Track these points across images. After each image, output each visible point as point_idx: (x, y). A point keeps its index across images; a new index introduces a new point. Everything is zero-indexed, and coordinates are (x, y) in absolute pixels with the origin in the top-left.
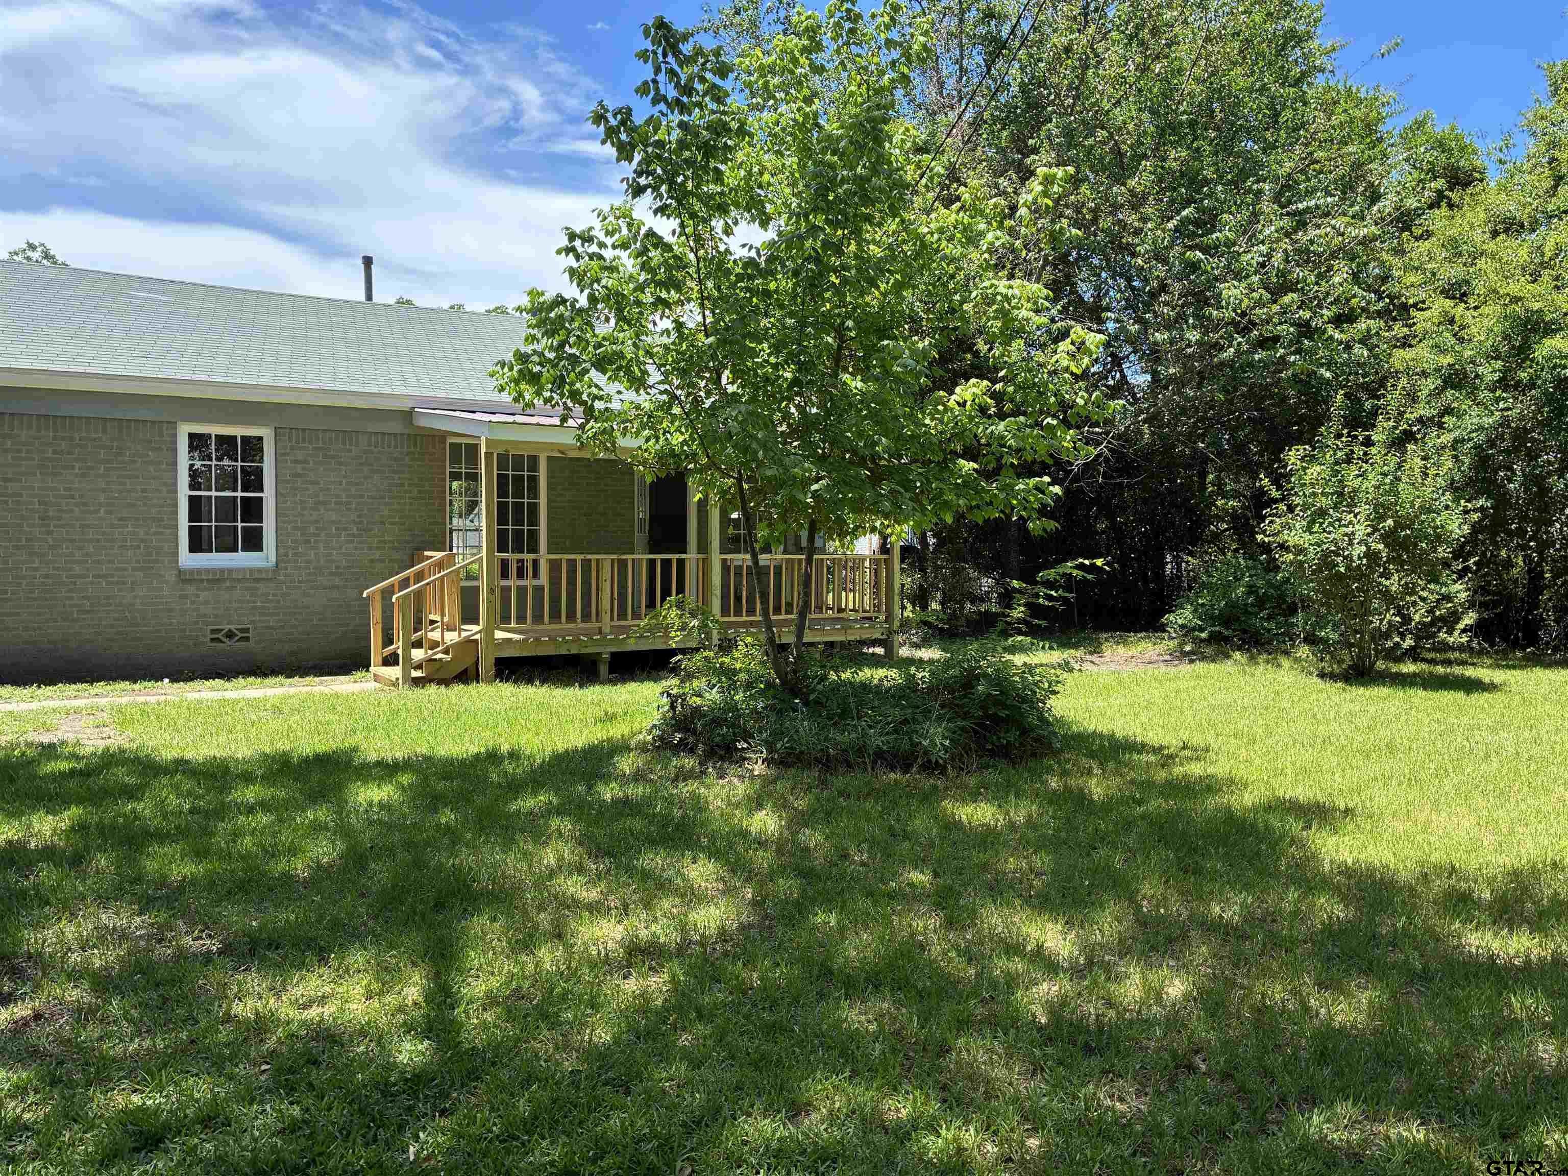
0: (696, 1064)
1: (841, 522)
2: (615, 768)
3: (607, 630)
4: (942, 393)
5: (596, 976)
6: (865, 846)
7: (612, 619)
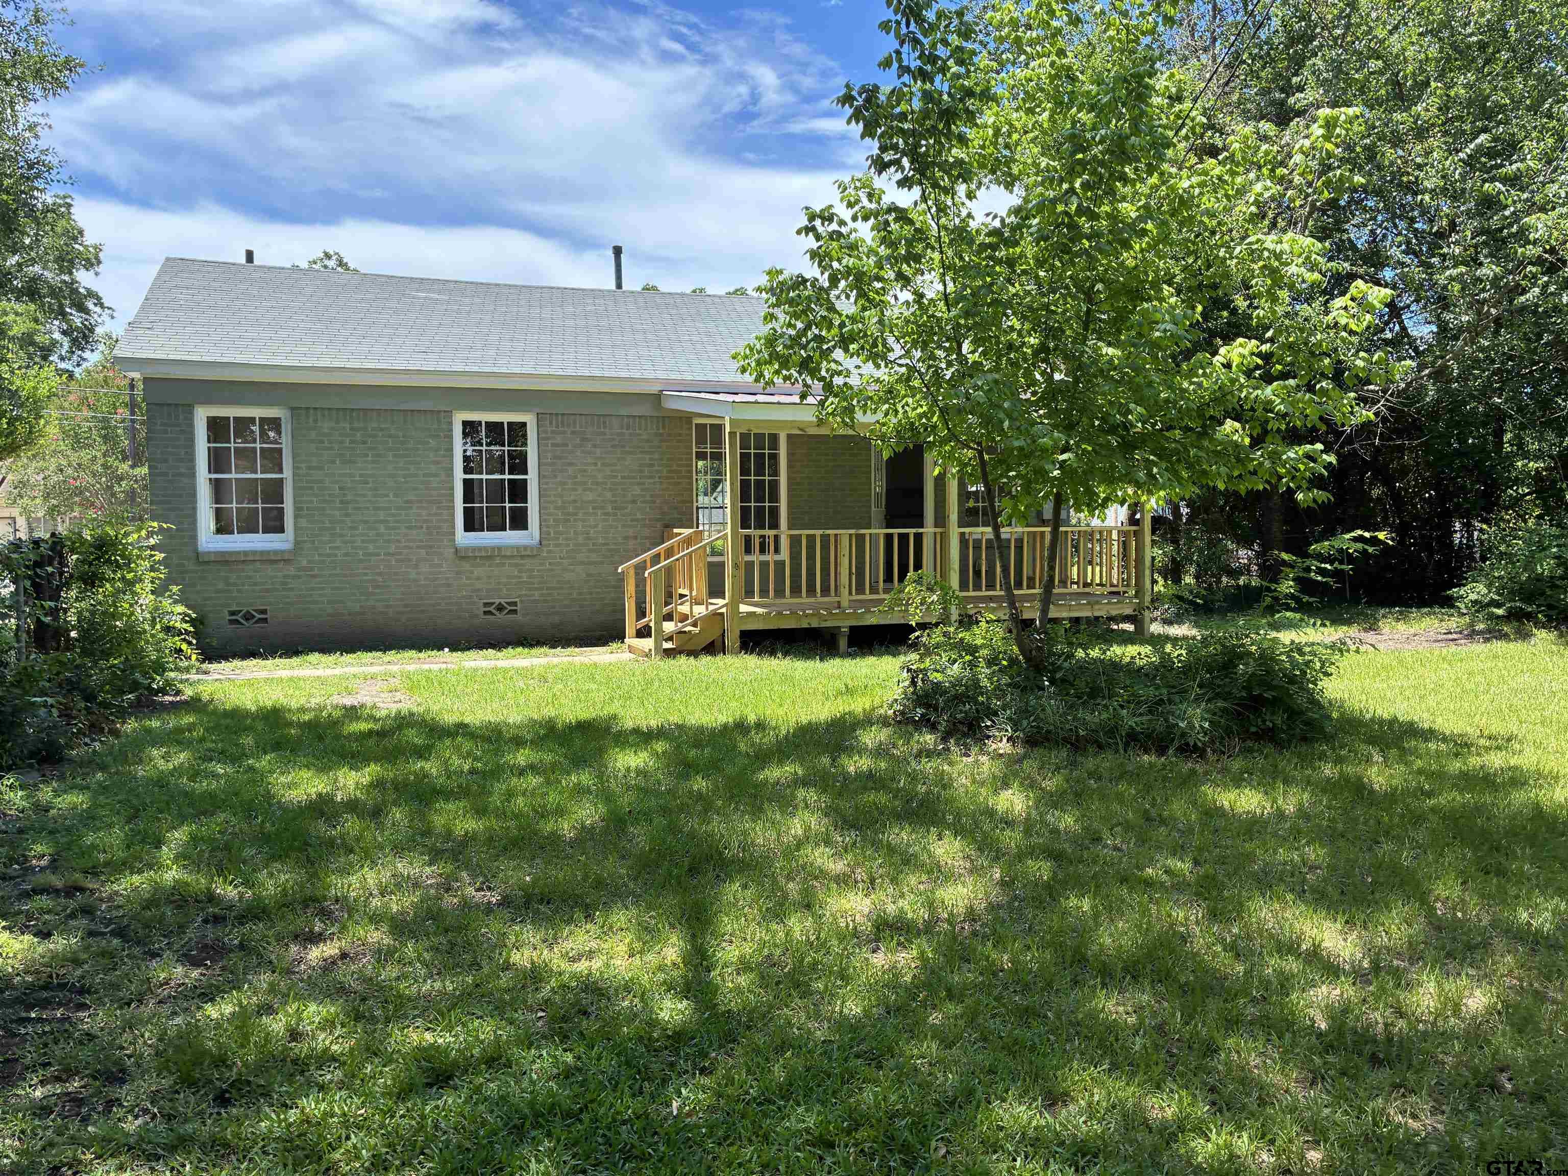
0: (947, 1044)
1: (1091, 494)
2: (858, 741)
3: (845, 603)
4: (1203, 355)
5: (845, 949)
6: (1118, 829)
7: (850, 593)
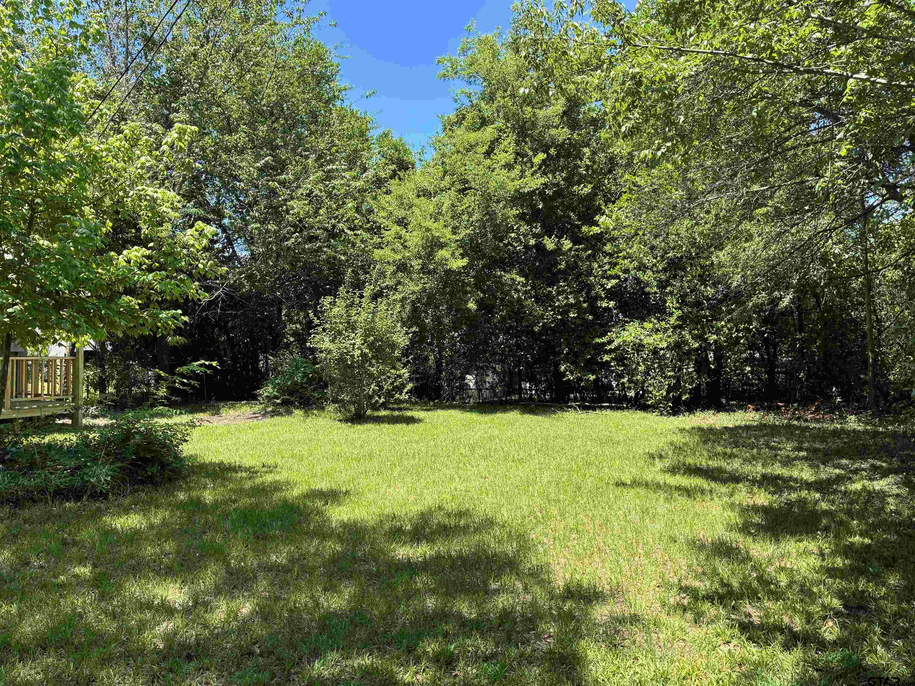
4: (112, 253)
6: (42, 554)
